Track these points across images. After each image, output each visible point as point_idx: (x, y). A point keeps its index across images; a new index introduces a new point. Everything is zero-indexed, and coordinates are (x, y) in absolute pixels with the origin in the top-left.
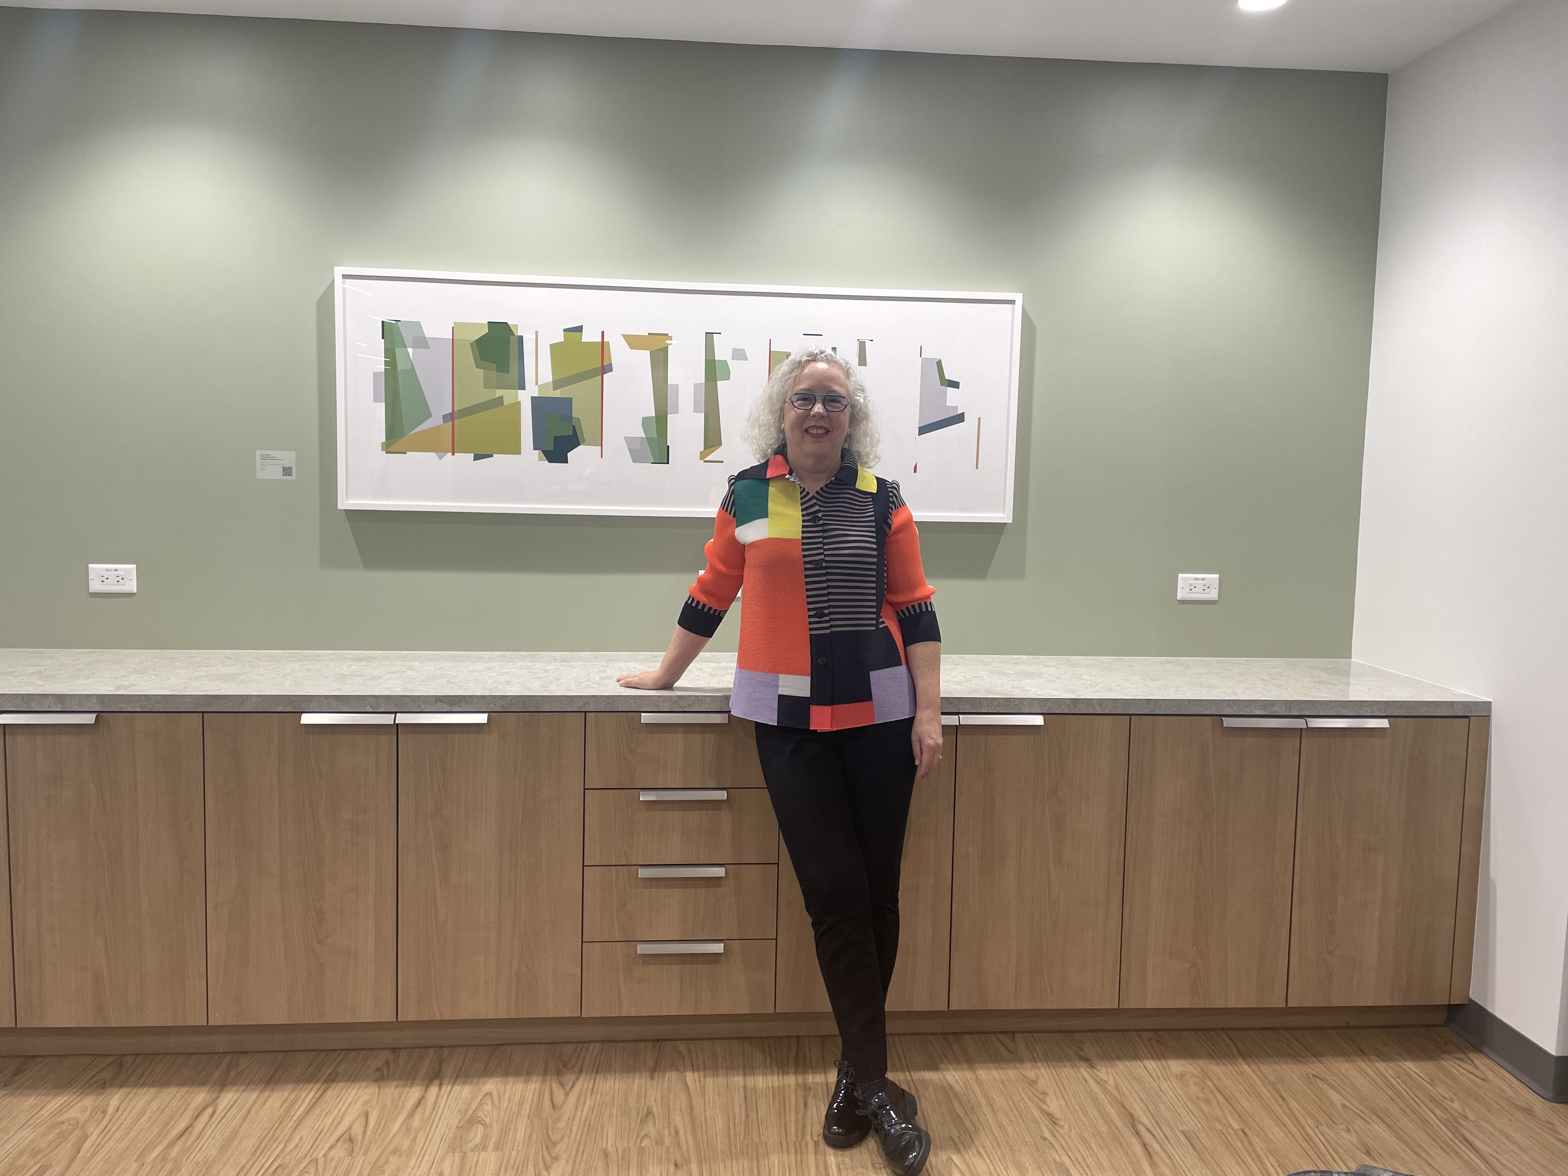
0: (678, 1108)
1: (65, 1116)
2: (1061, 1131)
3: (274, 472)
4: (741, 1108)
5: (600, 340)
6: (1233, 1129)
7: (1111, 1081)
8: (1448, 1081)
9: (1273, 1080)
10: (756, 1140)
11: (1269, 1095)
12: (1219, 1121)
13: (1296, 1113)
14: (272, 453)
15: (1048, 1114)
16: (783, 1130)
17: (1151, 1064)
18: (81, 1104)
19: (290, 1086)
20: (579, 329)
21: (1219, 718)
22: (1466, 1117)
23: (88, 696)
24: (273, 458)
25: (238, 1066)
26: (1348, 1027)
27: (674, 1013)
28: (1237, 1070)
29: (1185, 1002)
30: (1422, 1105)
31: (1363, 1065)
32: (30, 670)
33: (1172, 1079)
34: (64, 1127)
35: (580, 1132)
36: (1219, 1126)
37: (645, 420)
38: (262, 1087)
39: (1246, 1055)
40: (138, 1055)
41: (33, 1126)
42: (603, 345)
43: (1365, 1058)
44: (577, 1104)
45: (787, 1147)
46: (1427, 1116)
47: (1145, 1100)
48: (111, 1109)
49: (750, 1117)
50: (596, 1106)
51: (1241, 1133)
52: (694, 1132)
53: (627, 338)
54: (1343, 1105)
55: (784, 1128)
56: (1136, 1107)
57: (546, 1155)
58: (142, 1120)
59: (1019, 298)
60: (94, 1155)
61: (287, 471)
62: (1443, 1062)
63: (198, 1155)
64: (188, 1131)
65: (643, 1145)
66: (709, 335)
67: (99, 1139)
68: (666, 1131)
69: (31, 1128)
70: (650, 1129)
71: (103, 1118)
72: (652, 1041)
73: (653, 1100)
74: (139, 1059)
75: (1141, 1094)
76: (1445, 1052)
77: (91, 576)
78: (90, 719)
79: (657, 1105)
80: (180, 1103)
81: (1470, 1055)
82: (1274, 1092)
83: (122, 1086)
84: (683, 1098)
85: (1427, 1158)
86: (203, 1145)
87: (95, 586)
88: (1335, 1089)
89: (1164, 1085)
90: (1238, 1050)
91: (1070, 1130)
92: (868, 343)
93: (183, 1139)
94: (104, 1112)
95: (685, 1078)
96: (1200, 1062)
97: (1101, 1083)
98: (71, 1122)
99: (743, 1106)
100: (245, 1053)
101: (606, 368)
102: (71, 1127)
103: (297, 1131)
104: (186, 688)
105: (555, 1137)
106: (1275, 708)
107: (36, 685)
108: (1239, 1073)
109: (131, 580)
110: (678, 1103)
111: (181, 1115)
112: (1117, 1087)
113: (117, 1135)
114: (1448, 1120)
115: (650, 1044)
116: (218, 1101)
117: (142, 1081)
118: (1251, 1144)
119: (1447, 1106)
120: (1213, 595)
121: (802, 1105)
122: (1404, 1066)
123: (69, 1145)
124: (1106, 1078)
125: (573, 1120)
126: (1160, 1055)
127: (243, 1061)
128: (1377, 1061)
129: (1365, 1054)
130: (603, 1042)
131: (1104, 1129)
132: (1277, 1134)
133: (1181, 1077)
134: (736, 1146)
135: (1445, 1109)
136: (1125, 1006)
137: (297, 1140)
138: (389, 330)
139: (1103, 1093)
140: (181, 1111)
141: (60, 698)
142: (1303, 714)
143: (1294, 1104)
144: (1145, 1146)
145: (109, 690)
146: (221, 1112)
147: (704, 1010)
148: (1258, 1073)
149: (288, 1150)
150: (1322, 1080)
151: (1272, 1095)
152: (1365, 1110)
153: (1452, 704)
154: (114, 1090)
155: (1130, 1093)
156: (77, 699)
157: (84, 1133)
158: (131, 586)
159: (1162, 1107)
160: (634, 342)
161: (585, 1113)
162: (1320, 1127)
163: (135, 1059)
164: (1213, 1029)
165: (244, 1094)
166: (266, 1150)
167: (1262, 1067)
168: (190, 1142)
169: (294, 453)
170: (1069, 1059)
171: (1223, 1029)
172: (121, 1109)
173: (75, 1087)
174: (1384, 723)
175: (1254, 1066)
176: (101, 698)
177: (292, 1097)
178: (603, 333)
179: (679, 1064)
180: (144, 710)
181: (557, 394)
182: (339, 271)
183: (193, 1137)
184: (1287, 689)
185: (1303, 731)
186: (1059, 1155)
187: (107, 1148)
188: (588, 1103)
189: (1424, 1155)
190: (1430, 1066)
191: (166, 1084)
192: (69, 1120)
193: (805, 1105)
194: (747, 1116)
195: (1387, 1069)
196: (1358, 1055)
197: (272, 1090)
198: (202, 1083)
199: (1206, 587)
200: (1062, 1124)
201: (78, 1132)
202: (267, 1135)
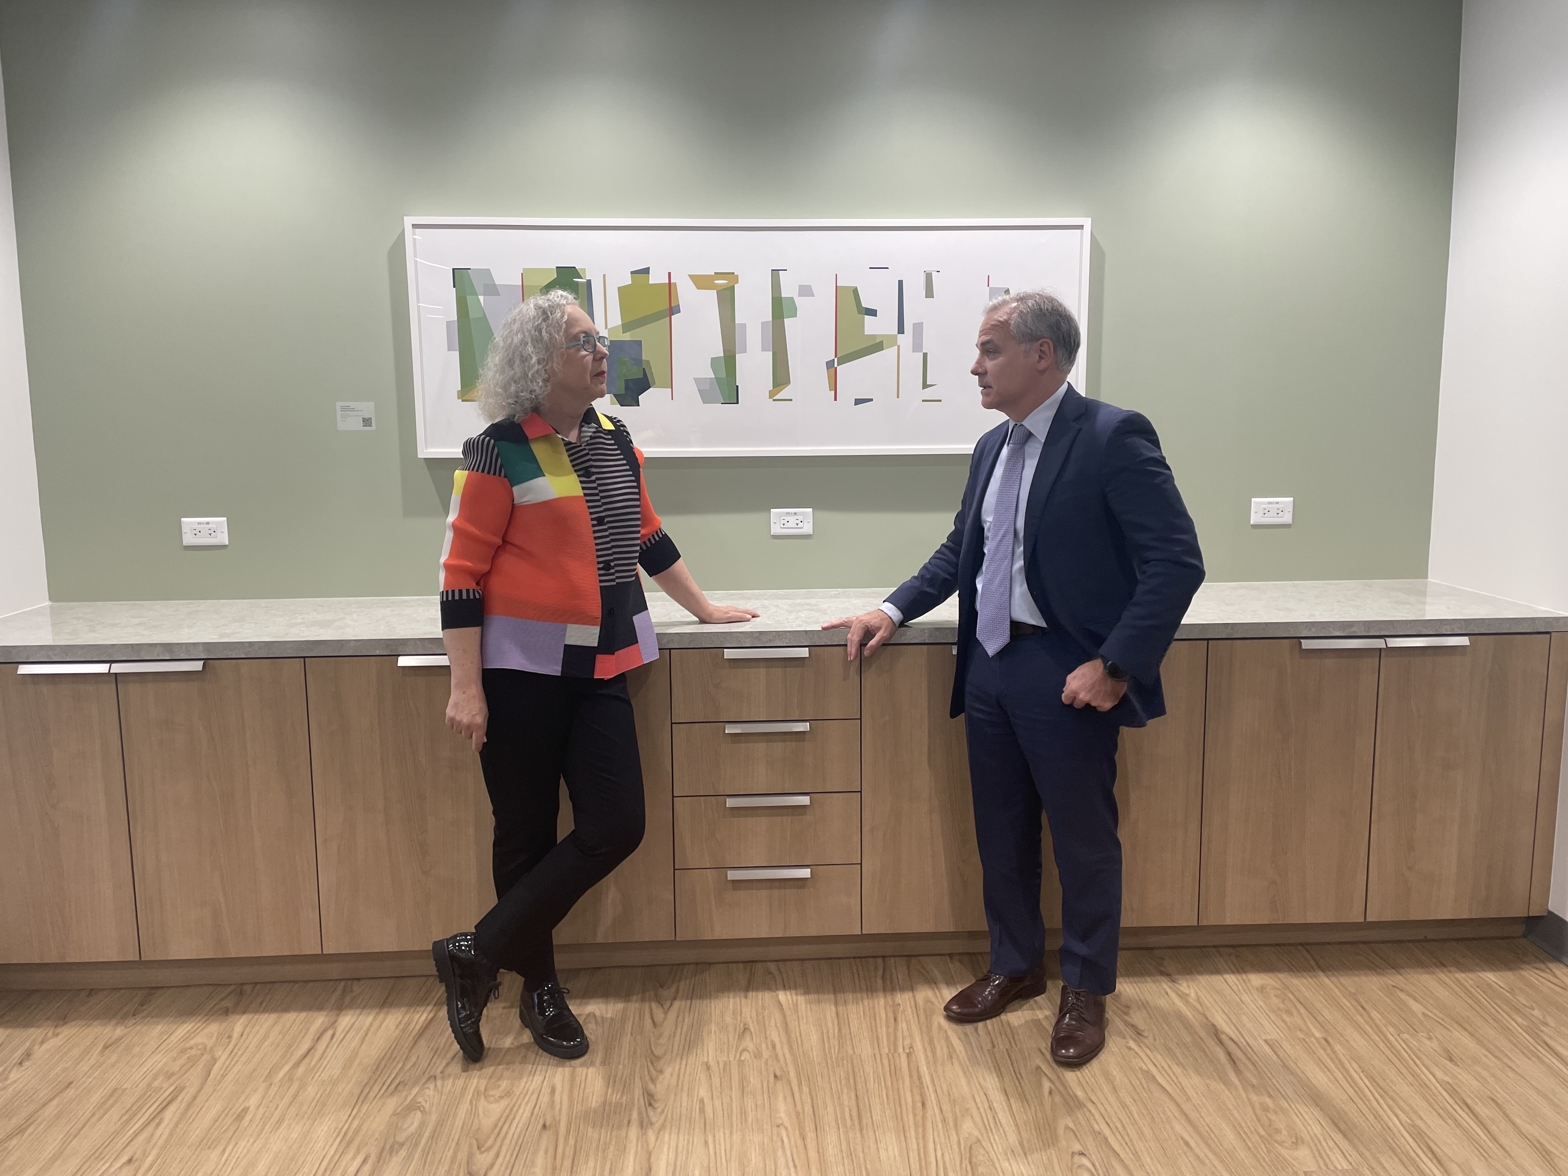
0: (773, 1023)
1: (192, 1043)
2: (1146, 1041)
3: (353, 424)
4: (833, 1024)
5: (667, 281)
6: (1316, 1038)
7: (1193, 995)
8: (1527, 990)
9: (1353, 991)
10: (850, 1052)
11: (1349, 1005)
12: (1300, 1030)
13: (1378, 1021)
14: (352, 404)
15: (1133, 1026)
16: (876, 1043)
17: (1231, 978)
18: (206, 1031)
19: (403, 1009)
20: (646, 271)
21: (1297, 640)
22: (1546, 1024)
23: (194, 644)
24: (353, 410)
25: (352, 992)
26: (1426, 940)
27: (764, 935)
28: (1318, 983)
29: (1264, 919)
30: (1503, 1013)
31: (1442, 976)
32: (135, 621)
33: (1253, 992)
34: (193, 1052)
35: (681, 1047)
36: (1301, 1036)
37: (714, 361)
38: (377, 1010)
39: (1325, 968)
40: (256, 983)
41: (164, 1051)
42: (670, 287)
43: (1445, 970)
44: (677, 1022)
45: (881, 1059)
46: (1508, 1024)
47: (1227, 1012)
48: (236, 1035)
49: (843, 1032)
50: (695, 1022)
51: (1323, 1042)
52: (791, 1048)
53: (693, 278)
54: (1423, 1013)
55: (876, 1040)
56: (1218, 1018)
57: (651, 1068)
58: (266, 1043)
59: (1087, 222)
60: (223, 1076)
61: (367, 422)
62: (1523, 973)
63: (323, 1075)
64: (311, 1052)
65: (743, 1058)
66: (775, 273)
67: (228, 1061)
68: (764, 1046)
69: (162, 1053)
70: (748, 1043)
71: (229, 1042)
72: (743, 962)
73: (749, 1017)
74: (258, 986)
75: (1223, 1006)
76: (1524, 962)
77: (184, 529)
78: (198, 666)
79: (753, 1022)
80: (301, 1027)
81: (1551, 965)
82: (1354, 1003)
83: (244, 1013)
84: (777, 1015)
85: (1509, 1063)
86: (326, 1065)
87: (188, 539)
88: (1415, 999)
89: (1245, 998)
90: (1317, 964)
91: (1155, 1040)
92: (934, 274)
93: (307, 1060)
94: (230, 1037)
95: (777, 996)
96: (1280, 975)
97: (1183, 997)
98: (199, 1047)
99: (836, 1022)
100: (359, 979)
101: (673, 310)
102: (199, 1052)
103: (414, 1051)
104: (287, 634)
105: (658, 1052)
106: (1354, 629)
107: (143, 635)
108: (1320, 985)
109: (222, 532)
110: (773, 1020)
111: (303, 1038)
112: (1198, 1000)
113: (244, 1059)
114: (1529, 1027)
115: (741, 965)
116: (336, 1024)
117: (262, 1008)
118: (1334, 1052)
119: (1527, 1014)
120: (1287, 518)
121: (892, 1020)
122: (1484, 977)
123: (199, 1069)
124: (1187, 991)
125: (674, 1036)
126: (1240, 969)
127: (357, 987)
128: (1456, 972)
129: (1444, 965)
130: (697, 964)
131: (1188, 1039)
132: (1359, 1042)
133: (1262, 989)
134: (831, 1058)
135: (1524, 1016)
136: (1204, 923)
137: (414, 1059)
138: (459, 276)
139: (1186, 1006)
140: (303, 1034)
141: (168, 647)
142: (1382, 634)
143: (1374, 1014)
144: (1229, 1054)
145: (213, 639)
146: (341, 1034)
147: (794, 931)
148: (1338, 985)
149: (407, 1067)
150: (1401, 990)
151: (1352, 1006)
152: (1445, 1018)
153: (1533, 620)
154: (238, 1017)
155: (1212, 1005)
156: (184, 648)
157: (212, 1057)
158: (223, 538)
159: (1245, 1019)
160: (701, 282)
161: (684, 1030)
162: (1401, 1035)
163: (254, 987)
164: (1292, 945)
165: (361, 1017)
166: (386, 1068)
167: (1341, 979)
168: (313, 1063)
169: (372, 404)
170: (1150, 974)
171: (1301, 944)
172: (245, 1033)
173: (199, 1015)
174: (1464, 641)
175: (1334, 979)
176: (207, 646)
177: (406, 1019)
178: (670, 274)
179: (770, 983)
180: (249, 656)
181: (627, 337)
182: (408, 221)
183: (316, 1059)
184: (1365, 610)
185: (1383, 652)
186: (1145, 1064)
187: (236, 1069)
188: (686, 1020)
189: (1506, 1060)
190: (1509, 976)
191: (286, 1010)
192: (197, 1045)
193: (895, 1020)
194: (840, 1030)
195: (1466, 978)
196: (1437, 966)
197: (387, 1013)
198: (320, 1008)
199: (1279, 511)
200: (1146, 1034)
201: (206, 1057)
202: (385, 1055)
